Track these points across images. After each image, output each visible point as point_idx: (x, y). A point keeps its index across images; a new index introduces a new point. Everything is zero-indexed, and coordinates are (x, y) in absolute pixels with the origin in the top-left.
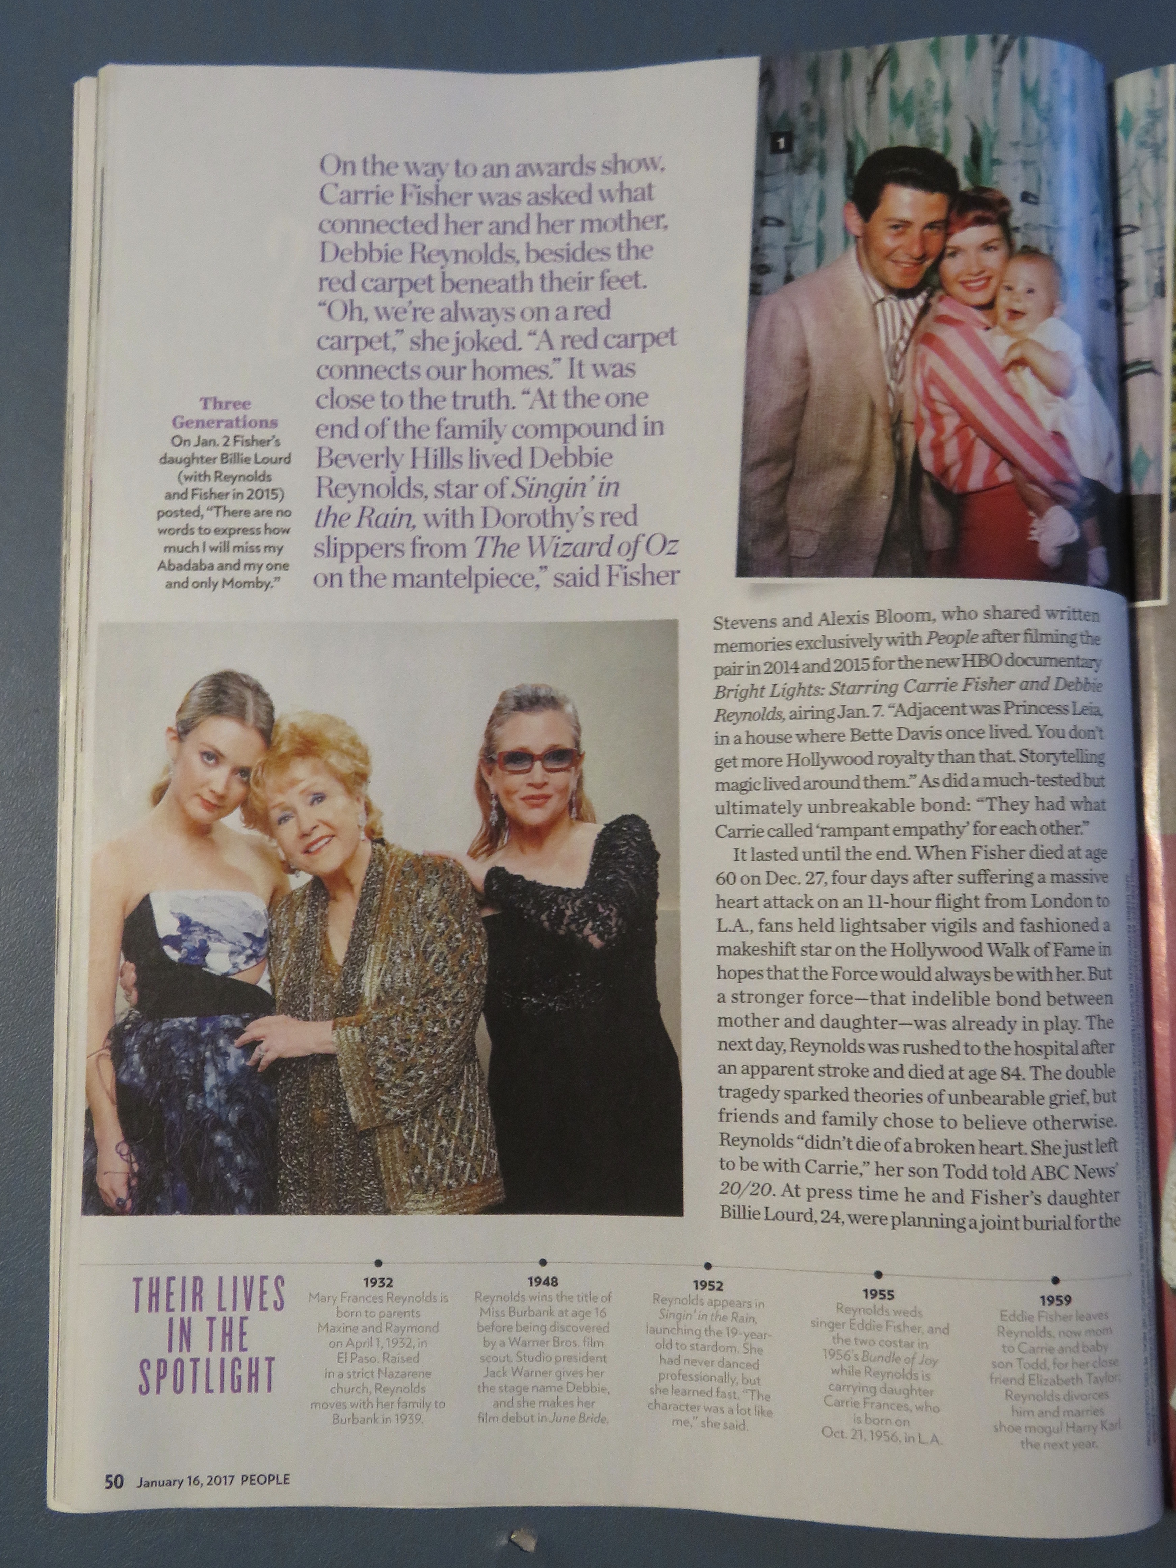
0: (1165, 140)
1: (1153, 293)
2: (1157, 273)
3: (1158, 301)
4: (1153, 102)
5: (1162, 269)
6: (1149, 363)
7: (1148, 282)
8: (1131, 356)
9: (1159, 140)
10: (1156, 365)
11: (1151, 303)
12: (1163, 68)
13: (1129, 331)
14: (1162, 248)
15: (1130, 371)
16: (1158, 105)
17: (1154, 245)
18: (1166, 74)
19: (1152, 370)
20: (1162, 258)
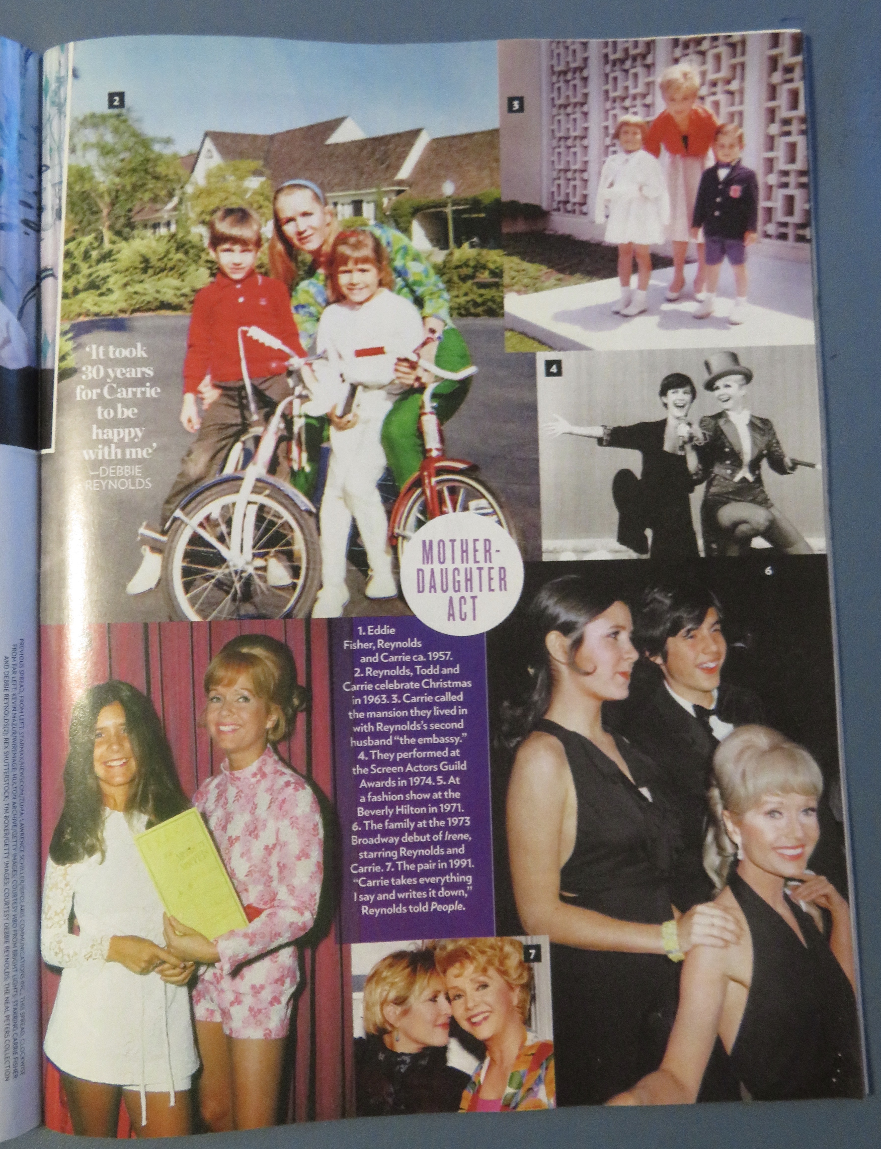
0: (65, 100)
1: (55, 216)
2: (57, 201)
3: (58, 223)
4: (59, 72)
5: (60, 199)
6: (51, 269)
7: (53, 208)
8: (43, 265)
9: (62, 101)
10: (55, 274)
11: (55, 224)
12: (66, 45)
13: (43, 244)
14: (61, 183)
15: (43, 275)
16: (63, 73)
17: (57, 180)
18: (68, 49)
19: (53, 275)
20: (60, 190)
